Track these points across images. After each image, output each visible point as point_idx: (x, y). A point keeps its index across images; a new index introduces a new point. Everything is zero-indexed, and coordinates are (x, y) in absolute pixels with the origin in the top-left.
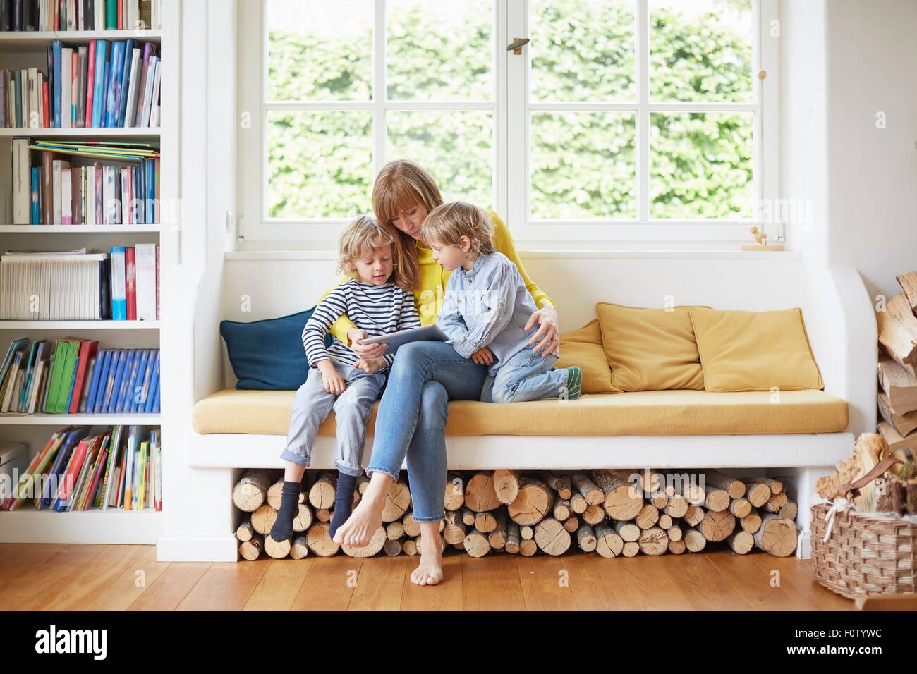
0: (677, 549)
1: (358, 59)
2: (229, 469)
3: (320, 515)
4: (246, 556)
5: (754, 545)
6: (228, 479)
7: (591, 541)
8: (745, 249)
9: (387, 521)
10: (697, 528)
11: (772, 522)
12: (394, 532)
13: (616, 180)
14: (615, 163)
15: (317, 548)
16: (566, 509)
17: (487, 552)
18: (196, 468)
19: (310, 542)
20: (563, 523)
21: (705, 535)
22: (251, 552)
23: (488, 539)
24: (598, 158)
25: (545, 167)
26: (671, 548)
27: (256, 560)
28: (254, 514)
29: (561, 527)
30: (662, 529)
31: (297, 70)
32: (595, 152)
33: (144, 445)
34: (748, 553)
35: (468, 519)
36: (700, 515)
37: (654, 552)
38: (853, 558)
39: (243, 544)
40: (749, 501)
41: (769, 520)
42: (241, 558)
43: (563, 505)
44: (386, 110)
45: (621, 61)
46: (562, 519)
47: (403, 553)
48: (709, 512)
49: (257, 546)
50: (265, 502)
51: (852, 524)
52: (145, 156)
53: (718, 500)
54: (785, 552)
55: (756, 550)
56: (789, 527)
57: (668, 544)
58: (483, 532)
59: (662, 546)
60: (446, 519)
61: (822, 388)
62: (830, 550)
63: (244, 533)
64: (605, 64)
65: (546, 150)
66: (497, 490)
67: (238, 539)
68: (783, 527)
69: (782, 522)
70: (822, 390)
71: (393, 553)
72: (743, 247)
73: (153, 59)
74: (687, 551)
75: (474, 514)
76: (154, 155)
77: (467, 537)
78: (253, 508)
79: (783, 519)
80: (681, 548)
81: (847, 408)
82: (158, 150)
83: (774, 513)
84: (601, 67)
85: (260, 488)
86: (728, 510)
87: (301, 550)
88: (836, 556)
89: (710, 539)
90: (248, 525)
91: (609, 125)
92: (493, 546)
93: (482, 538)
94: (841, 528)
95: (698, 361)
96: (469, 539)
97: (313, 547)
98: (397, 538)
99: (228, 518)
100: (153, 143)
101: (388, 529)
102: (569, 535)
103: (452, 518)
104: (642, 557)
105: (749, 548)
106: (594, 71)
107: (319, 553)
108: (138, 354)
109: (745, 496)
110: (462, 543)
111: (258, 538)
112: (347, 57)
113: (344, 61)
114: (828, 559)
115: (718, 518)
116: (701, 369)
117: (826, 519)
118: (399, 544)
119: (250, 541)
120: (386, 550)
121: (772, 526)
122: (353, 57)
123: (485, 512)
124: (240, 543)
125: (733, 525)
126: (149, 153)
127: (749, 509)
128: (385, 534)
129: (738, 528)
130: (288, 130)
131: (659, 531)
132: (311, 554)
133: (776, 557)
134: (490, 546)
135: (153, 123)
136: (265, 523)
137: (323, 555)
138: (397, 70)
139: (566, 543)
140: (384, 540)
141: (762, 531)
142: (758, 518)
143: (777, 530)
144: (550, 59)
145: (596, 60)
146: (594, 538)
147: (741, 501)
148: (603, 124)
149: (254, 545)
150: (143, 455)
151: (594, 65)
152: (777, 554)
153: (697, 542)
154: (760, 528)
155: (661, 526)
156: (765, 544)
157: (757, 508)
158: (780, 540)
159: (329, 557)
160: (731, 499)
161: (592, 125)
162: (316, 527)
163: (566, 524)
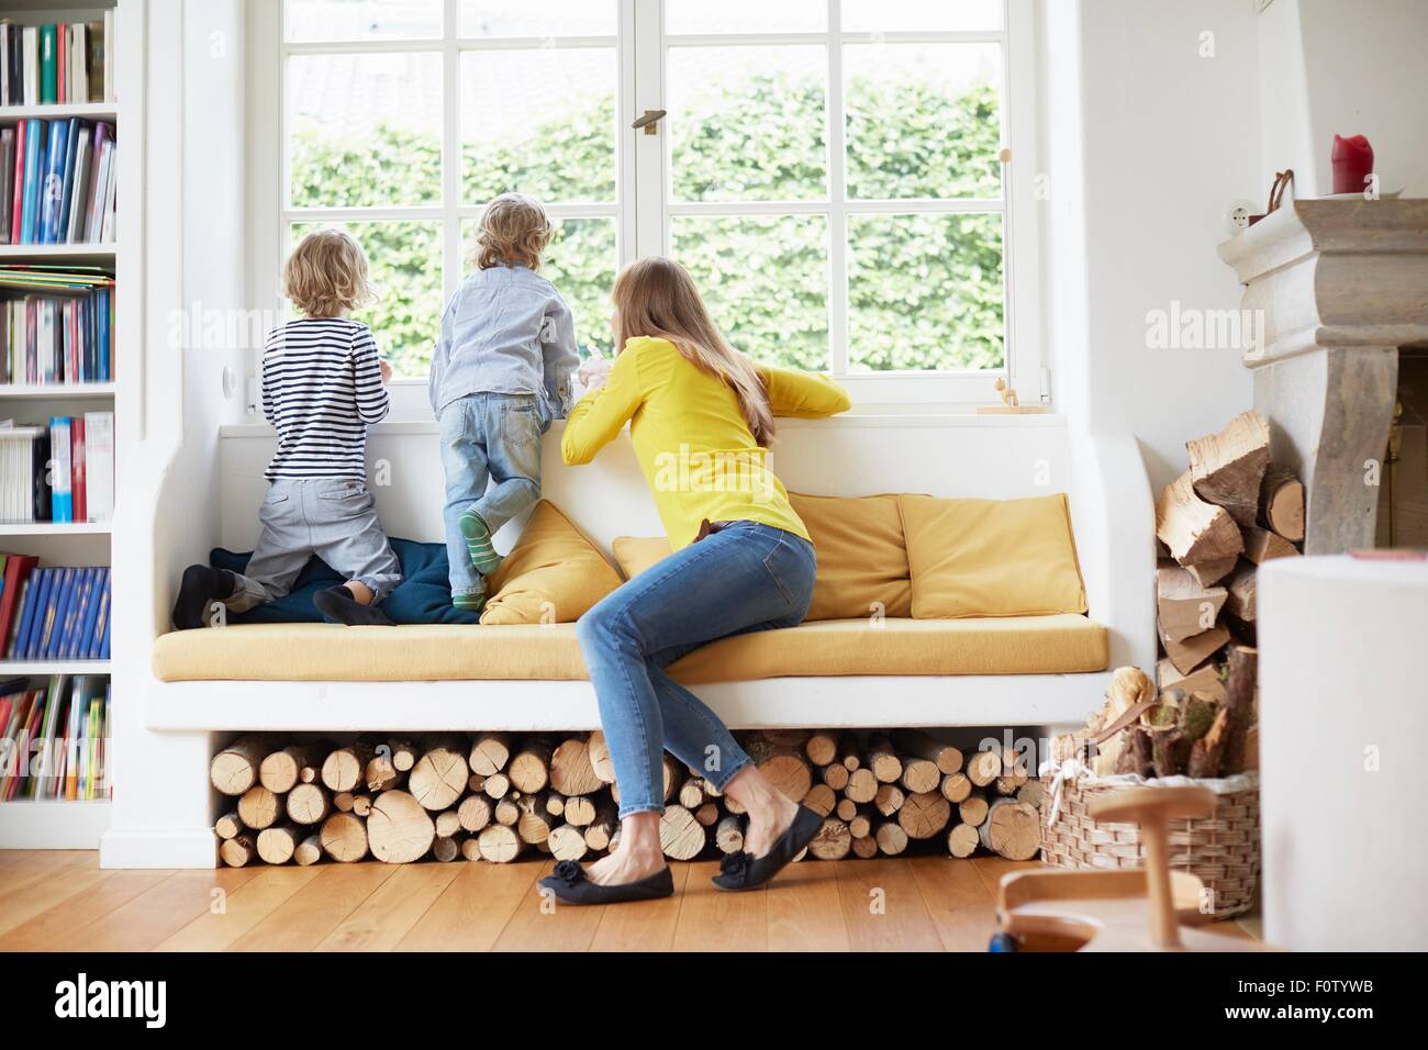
0: (865, 850)
1: (522, 171)
2: (205, 731)
3: (340, 801)
4: (230, 860)
5: (980, 843)
6: (202, 747)
7: (734, 838)
8: (982, 411)
9: (435, 809)
10: (894, 818)
11: (1002, 808)
12: (447, 826)
13: (915, 347)
14: (914, 322)
15: (334, 848)
16: (697, 790)
17: (582, 855)
18: (155, 730)
19: (325, 840)
20: (694, 811)
21: (906, 829)
22: (237, 854)
23: (583, 835)
24: (889, 315)
25: (805, 329)
26: (856, 850)
27: (245, 866)
28: (242, 799)
29: (691, 817)
30: (841, 820)
31: (430, 188)
32: (884, 306)
33: (95, 706)
34: (971, 857)
35: (554, 806)
36: (896, 798)
37: (831, 856)
38: (1084, 846)
39: (226, 843)
40: (968, 777)
41: (1001, 806)
42: (223, 864)
43: (694, 785)
44: (460, 219)
45: (924, 168)
46: (692, 806)
47: (461, 857)
48: (911, 796)
49: (246, 846)
50: (257, 783)
51: (1083, 796)
52: (95, 285)
53: (921, 775)
54: (1024, 853)
55: (982, 852)
56: (1028, 815)
57: (852, 844)
58: (576, 824)
59: (841, 848)
60: (522, 805)
61: (1084, 611)
62: (1059, 838)
63: (228, 827)
64: (898, 172)
65: (808, 303)
66: (594, 761)
67: (218, 835)
68: (1020, 816)
69: (1017, 807)
70: (1086, 614)
71: (447, 857)
72: (978, 409)
73: (107, 146)
74: (880, 854)
75: (564, 799)
76: (107, 282)
77: (553, 832)
78: (239, 790)
79: (1019, 804)
80: (871, 848)
81: (1106, 636)
82: (113, 276)
83: (1008, 796)
84: (893, 177)
85: (250, 760)
86: (938, 791)
87: (310, 851)
88: (1065, 845)
89: (913, 834)
90: (235, 816)
91: (906, 264)
92: (591, 846)
93: (575, 834)
94: (1071, 803)
95: (907, 576)
96: (555, 835)
97: (330, 849)
98: (450, 834)
99: (202, 805)
100: (106, 265)
101: (438, 821)
102: (701, 829)
103: (531, 805)
104: (812, 863)
105: (971, 848)
106: (882, 183)
107: (338, 857)
108: (90, 572)
109: (964, 770)
110: (546, 843)
111: (248, 835)
112: (505, 168)
113: (500, 173)
114: (1057, 852)
115: (925, 803)
116: (910, 587)
117: (1052, 792)
118: (454, 843)
119: (235, 838)
120: (436, 852)
121: (1003, 814)
122: (513, 168)
123: (580, 796)
124: (222, 841)
125: (946, 814)
126: (100, 280)
127: (968, 788)
128: (433, 828)
129: (955, 819)
130: (418, 278)
131: (837, 823)
132: (326, 858)
133: (1011, 860)
134: (587, 846)
135: (107, 236)
136: (257, 812)
137: (345, 860)
138: (580, 185)
139: (697, 841)
140: (431, 839)
141: (988, 822)
142: (983, 804)
143: (1010, 821)
144: (813, 166)
145: (883, 167)
146: (740, 834)
147: (956, 777)
148: (896, 263)
149: (242, 845)
150: (94, 718)
151: (881, 175)
152: (1010, 856)
153: (895, 839)
154: (986, 818)
155: (840, 815)
156: (994, 844)
157: (980, 788)
158: (1014, 834)
159: (353, 862)
160: (943, 776)
161: (880, 265)
162: (334, 820)
163: (699, 814)
